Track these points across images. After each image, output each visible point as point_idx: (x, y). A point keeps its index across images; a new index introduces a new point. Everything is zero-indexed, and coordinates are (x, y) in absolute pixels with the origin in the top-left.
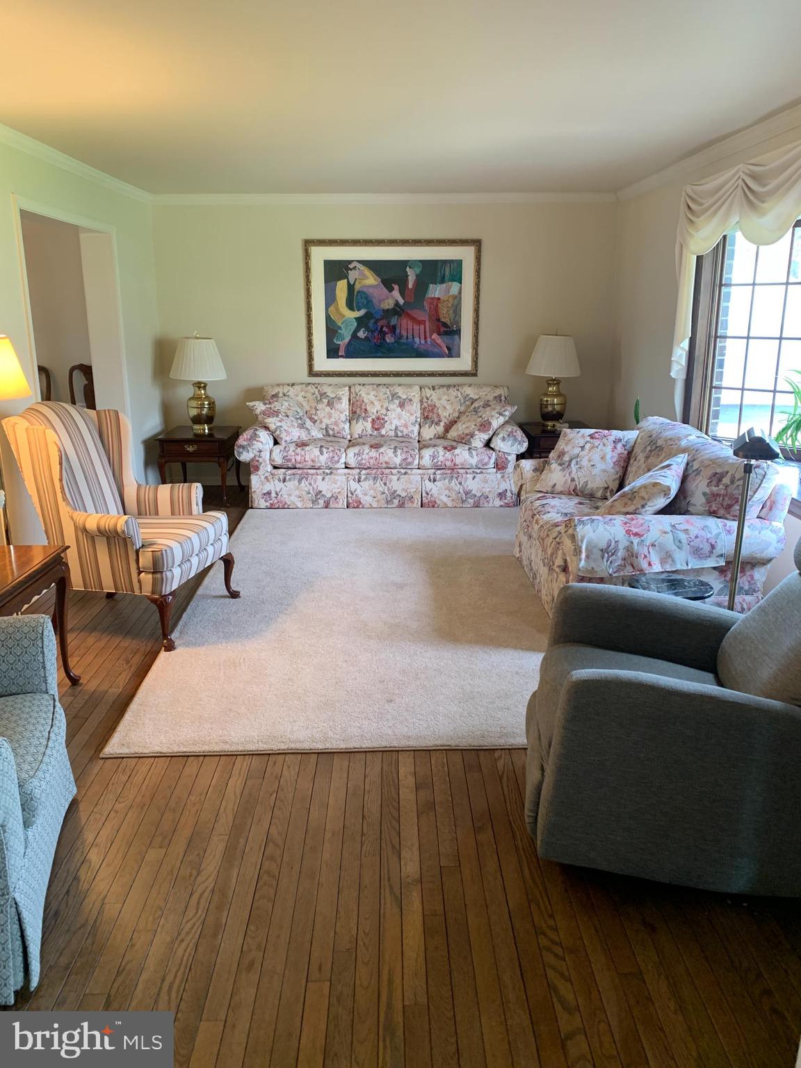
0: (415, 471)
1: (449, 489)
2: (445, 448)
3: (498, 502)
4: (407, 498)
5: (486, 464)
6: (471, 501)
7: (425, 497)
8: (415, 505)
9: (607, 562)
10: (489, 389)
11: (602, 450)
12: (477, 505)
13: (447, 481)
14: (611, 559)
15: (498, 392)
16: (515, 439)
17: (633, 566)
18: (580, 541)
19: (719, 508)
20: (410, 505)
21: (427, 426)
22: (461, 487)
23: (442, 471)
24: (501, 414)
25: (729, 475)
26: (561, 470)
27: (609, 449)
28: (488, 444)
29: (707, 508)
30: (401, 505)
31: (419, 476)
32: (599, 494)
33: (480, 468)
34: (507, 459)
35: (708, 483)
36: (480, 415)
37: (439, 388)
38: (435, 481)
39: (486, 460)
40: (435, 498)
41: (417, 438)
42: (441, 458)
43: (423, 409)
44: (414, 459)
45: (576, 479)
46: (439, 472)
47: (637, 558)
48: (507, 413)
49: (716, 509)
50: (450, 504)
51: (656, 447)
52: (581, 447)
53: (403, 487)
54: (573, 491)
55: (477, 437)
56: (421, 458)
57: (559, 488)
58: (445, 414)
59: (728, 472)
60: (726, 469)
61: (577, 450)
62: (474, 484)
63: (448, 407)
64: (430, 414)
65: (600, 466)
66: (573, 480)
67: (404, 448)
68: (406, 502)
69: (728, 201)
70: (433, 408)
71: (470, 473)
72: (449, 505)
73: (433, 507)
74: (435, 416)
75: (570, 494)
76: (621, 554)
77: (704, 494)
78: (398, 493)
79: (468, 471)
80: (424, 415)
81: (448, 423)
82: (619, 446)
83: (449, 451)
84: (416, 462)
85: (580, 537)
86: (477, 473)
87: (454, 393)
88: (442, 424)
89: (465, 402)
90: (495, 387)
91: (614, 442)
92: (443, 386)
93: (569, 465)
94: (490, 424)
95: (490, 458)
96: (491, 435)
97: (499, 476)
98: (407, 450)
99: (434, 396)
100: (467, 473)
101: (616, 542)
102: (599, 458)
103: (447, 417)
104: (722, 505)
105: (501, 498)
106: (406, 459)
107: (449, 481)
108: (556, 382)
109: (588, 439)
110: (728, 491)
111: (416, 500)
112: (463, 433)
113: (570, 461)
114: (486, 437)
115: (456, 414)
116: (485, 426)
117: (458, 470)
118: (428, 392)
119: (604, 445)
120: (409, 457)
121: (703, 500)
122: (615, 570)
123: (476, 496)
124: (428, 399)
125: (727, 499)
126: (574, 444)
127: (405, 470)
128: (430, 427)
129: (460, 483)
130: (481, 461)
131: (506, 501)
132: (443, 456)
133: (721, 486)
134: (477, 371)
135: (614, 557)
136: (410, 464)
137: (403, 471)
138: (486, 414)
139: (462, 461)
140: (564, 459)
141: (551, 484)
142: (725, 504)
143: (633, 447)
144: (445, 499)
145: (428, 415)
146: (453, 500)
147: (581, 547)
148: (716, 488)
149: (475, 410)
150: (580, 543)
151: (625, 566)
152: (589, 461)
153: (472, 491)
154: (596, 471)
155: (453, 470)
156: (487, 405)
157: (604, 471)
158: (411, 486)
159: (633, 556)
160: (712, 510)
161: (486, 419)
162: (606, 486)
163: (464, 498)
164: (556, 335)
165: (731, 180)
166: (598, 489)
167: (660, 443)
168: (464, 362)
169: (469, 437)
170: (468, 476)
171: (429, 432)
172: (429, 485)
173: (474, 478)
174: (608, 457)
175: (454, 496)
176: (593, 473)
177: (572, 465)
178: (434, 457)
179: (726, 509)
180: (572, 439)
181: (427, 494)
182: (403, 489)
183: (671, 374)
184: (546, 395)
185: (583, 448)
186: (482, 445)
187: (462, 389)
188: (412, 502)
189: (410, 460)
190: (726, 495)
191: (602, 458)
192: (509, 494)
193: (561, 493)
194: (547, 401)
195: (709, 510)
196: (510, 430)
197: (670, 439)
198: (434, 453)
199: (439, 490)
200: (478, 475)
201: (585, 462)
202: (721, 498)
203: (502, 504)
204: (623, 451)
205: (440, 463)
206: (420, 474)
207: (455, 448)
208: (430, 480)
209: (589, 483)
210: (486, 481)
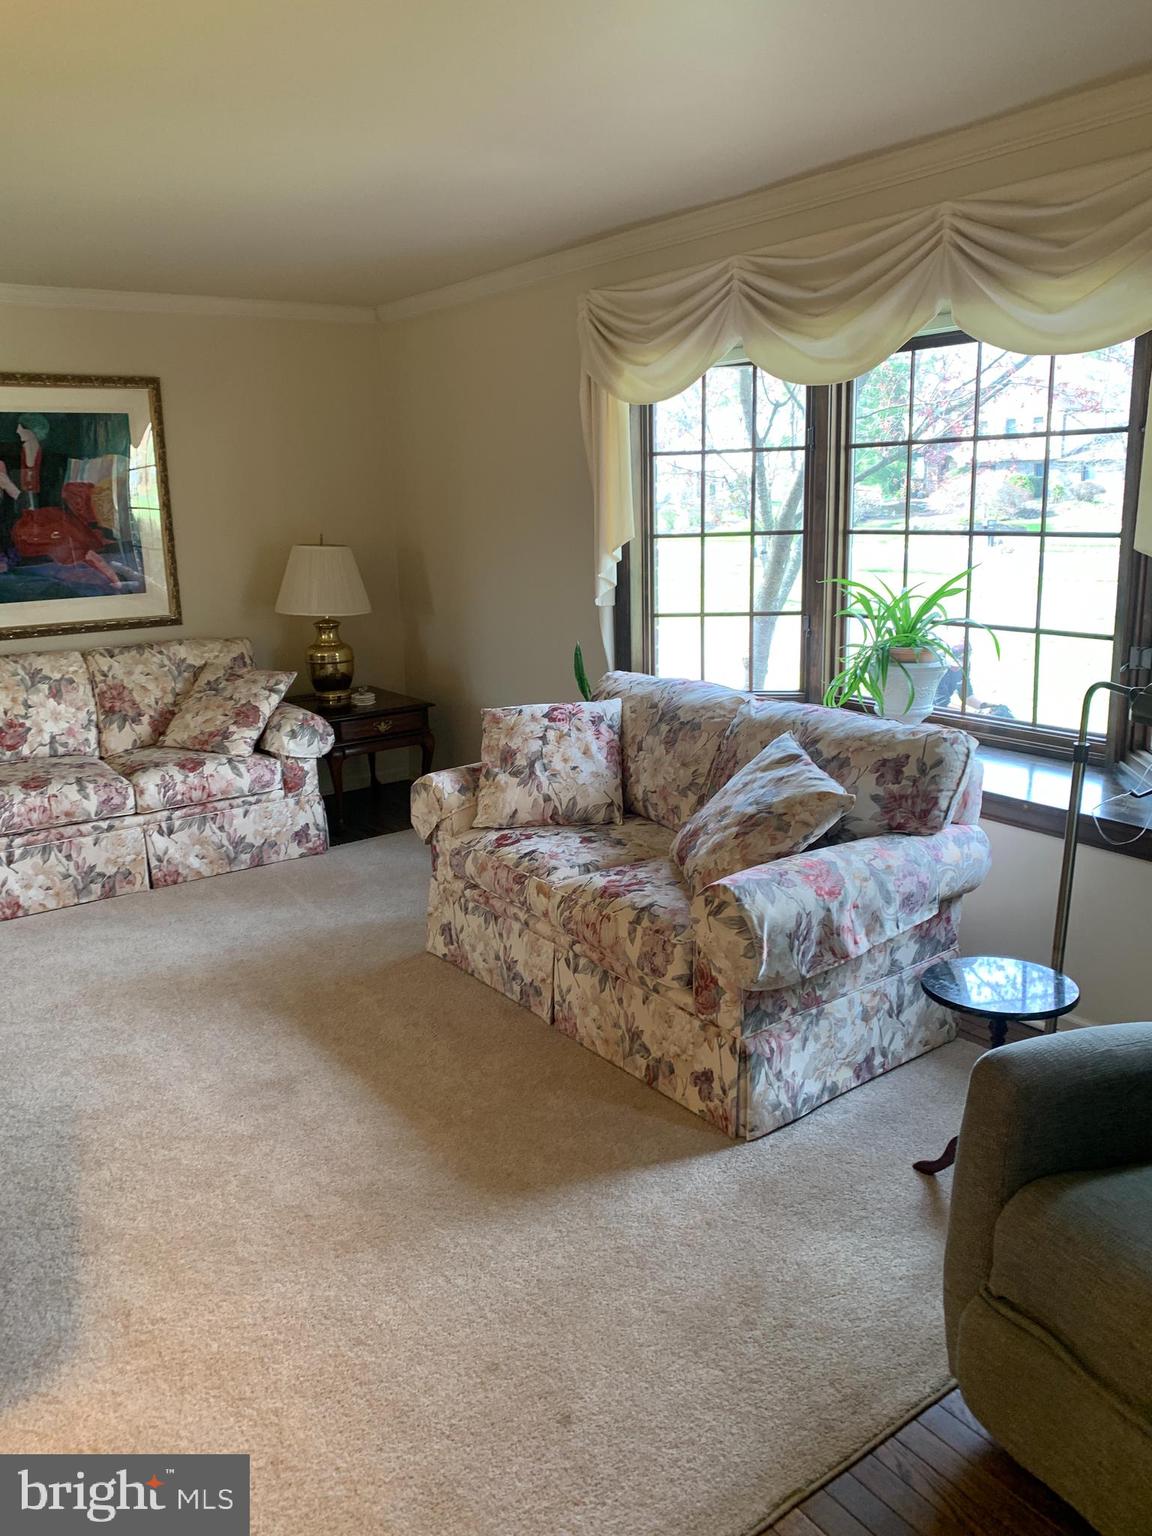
0: (128, 821)
1: (202, 843)
2: (182, 766)
3: (295, 850)
4: (119, 877)
5: (268, 784)
6: (245, 857)
7: (156, 867)
8: (137, 887)
9: (798, 954)
10: (218, 646)
11: (578, 739)
12: (258, 862)
13: (195, 828)
14: (802, 947)
15: (237, 649)
16: (314, 732)
17: (834, 954)
18: (757, 927)
19: (907, 820)
20: (127, 888)
21: (115, 725)
22: (224, 835)
23: (184, 810)
24: (272, 690)
25: (912, 760)
26: (519, 785)
27: (589, 734)
28: (259, 748)
29: (886, 822)
30: (109, 893)
31: (139, 829)
32: (600, 816)
33: (259, 791)
34: (302, 769)
35: (877, 779)
36: (227, 694)
37: (121, 653)
38: (171, 832)
39: (267, 777)
40: (177, 865)
41: (97, 753)
42: (180, 788)
43: (100, 697)
44: (125, 798)
45: (553, 796)
46: (178, 813)
47: (839, 935)
48: (283, 687)
49: (902, 821)
50: (206, 871)
51: (682, 723)
52: (540, 738)
53: (108, 855)
54: (551, 817)
55: (235, 737)
56: (139, 792)
57: (524, 816)
58: (146, 701)
59: (908, 757)
60: (901, 751)
61: (536, 745)
62: (246, 825)
63: (151, 686)
64: (118, 704)
65: (587, 768)
66: (547, 799)
67: (99, 779)
68: (117, 886)
69: (712, 317)
70: (120, 691)
71: (238, 806)
72: (205, 874)
73: (175, 883)
74: (127, 706)
75: (544, 824)
76: (815, 934)
77: (875, 798)
78: (97, 870)
79: (235, 802)
80: (103, 707)
81: (157, 716)
82: (603, 728)
83: (192, 770)
84: (130, 803)
85: (756, 922)
86: (251, 804)
87: (155, 659)
88: (145, 719)
89: (180, 674)
90: (227, 640)
91: (593, 722)
92: (127, 648)
93: (532, 773)
94: (256, 709)
95: (273, 772)
96: (261, 730)
97: (291, 801)
98: (105, 781)
99: (117, 668)
100: (232, 807)
101: (808, 915)
102: (580, 755)
103: (153, 703)
104: (913, 813)
105: (300, 842)
106: (110, 799)
107: (199, 828)
108: (331, 624)
109: (546, 722)
110: (920, 788)
111: (137, 875)
112: (202, 733)
113: (532, 765)
114: (255, 734)
115: (169, 699)
116: (246, 714)
117: (216, 804)
118: (104, 663)
119: (579, 730)
120: (114, 794)
121: (876, 809)
122: (809, 965)
123: (254, 846)
124: (105, 675)
125: (919, 801)
126: (524, 733)
127: (108, 822)
128: (121, 728)
129: (221, 828)
130: (257, 780)
131: (310, 845)
132: (183, 783)
133: (904, 782)
134: (180, 614)
135: (807, 943)
136: (118, 808)
137: (104, 825)
138: (241, 692)
139: (223, 785)
140: (517, 763)
141: (508, 811)
142: (918, 810)
143: (622, 726)
144: (195, 863)
145: (112, 706)
146: (211, 862)
147: (762, 939)
148: (896, 786)
149: (213, 687)
150: (759, 932)
151: (822, 955)
152: (565, 761)
153: (244, 838)
154: (584, 777)
155: (204, 807)
156: (232, 676)
157: (596, 775)
158: (123, 851)
159: (832, 934)
160: (894, 824)
161: (243, 702)
162: (609, 801)
163: (233, 855)
164: (321, 545)
165: (712, 282)
166: (597, 808)
167: (684, 716)
168: (155, 601)
169: (218, 738)
170: (234, 811)
171: (120, 739)
172: (160, 842)
173: (246, 814)
174: (594, 748)
175: (211, 852)
176: (580, 782)
177: (538, 773)
178: (165, 786)
179: (920, 818)
180: (514, 725)
181: (160, 860)
182: (108, 861)
183: (597, 600)
184: (318, 647)
185: (543, 738)
186: (250, 749)
187: (168, 650)
188: (129, 882)
189: (117, 800)
190: (917, 796)
191: (584, 753)
192: (313, 831)
193: (528, 825)
194: (323, 658)
195: (889, 825)
196: (301, 717)
197: (703, 708)
198: (163, 778)
199: (181, 849)
200: (254, 807)
201: (557, 764)
202: (910, 802)
203: (303, 850)
204: (612, 737)
205: (179, 797)
206: (139, 825)
207: (202, 763)
208: (161, 832)
209: (578, 798)
210: (268, 815)
